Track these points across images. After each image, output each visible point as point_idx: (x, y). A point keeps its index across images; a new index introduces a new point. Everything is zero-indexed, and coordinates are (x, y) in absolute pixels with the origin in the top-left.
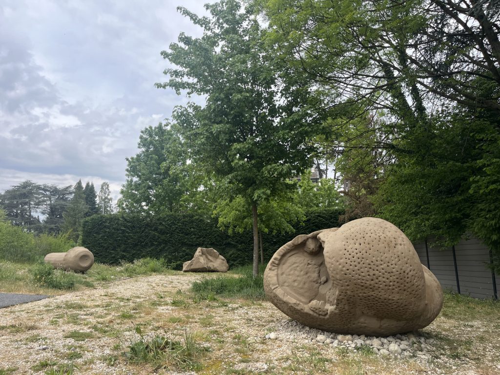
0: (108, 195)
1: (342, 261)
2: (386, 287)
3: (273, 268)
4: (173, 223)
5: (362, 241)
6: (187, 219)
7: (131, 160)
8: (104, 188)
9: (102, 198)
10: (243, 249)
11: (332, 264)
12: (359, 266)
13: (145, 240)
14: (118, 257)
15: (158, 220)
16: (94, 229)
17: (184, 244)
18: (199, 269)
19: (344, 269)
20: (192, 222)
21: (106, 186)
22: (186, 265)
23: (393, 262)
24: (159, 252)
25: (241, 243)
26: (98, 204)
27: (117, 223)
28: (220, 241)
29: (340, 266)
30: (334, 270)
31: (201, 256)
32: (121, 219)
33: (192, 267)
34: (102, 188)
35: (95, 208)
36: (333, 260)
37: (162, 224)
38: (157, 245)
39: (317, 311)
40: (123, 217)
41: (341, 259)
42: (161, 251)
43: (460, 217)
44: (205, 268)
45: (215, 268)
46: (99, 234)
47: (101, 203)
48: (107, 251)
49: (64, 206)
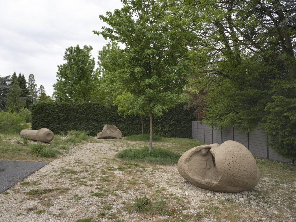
0: (34, 82)
1: (224, 165)
2: (243, 176)
3: (186, 162)
4: (87, 108)
5: (233, 156)
6: (95, 106)
7: (60, 67)
8: (31, 78)
9: (30, 84)
10: (129, 124)
11: (219, 166)
12: (232, 167)
13: (70, 118)
15: (78, 106)
16: (39, 110)
17: (94, 120)
18: (106, 137)
19: (225, 168)
20: (99, 108)
21: (32, 76)
22: (99, 135)
23: (247, 166)
24: (79, 125)
25: (128, 121)
26: (27, 88)
27: (53, 107)
28: (115, 119)
29: (223, 167)
30: (220, 168)
31: (107, 129)
32: (55, 105)
33: (103, 136)
34: (30, 77)
35: (26, 90)
36: (220, 164)
37: (81, 108)
38: (78, 121)
39: (208, 184)
40: (57, 104)
41: (224, 164)
42: (80, 124)
43: (256, 118)
44: (110, 136)
45: (115, 136)
46: (42, 114)
47: (29, 87)
48: (48, 124)
49: (6, 89)
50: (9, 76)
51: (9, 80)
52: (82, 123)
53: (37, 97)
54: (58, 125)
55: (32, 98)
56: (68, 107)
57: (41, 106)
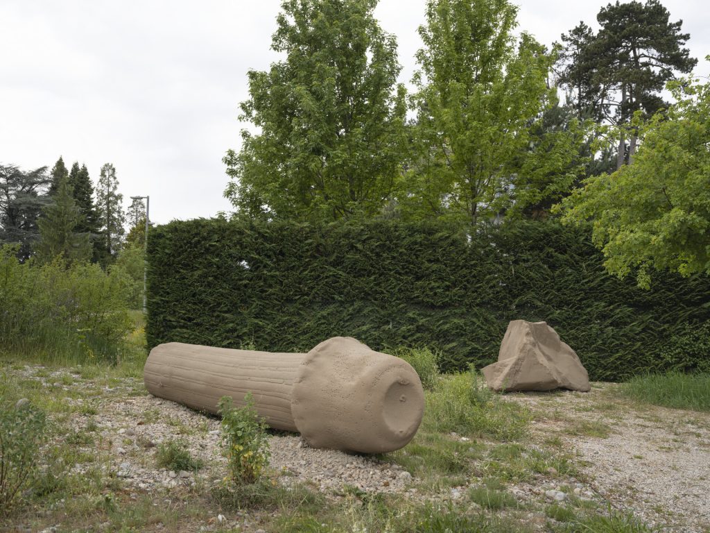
0: (115, 188)
4: (384, 245)
6: (419, 238)
7: (258, 77)
8: (107, 174)
9: (102, 194)
13: (311, 288)
14: (245, 330)
15: (347, 235)
16: (179, 255)
17: (411, 301)
18: (538, 384)
20: (433, 245)
21: (111, 171)
26: (96, 206)
31: (535, 346)
34: (103, 175)
35: (91, 213)
37: (356, 248)
38: (343, 303)
46: (193, 269)
47: (100, 204)
48: (215, 314)
49: (34, 207)
50: (43, 169)
51: (45, 182)
52: (359, 311)
53: (122, 234)
54: (256, 321)
55: (109, 235)
56: (301, 241)
57: (186, 235)
